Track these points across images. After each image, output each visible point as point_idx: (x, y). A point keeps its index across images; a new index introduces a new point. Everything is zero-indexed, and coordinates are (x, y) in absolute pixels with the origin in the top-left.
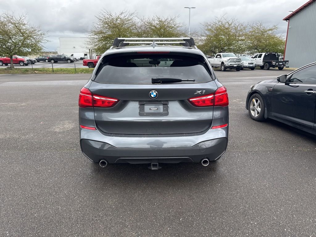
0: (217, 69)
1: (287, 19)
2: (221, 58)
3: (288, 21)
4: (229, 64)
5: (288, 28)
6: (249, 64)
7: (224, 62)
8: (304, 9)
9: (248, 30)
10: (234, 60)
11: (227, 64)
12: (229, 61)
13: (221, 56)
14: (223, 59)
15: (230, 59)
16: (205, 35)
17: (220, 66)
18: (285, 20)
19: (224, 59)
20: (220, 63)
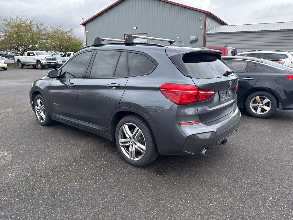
0: (29, 67)
1: (84, 24)
2: (35, 56)
3: (85, 26)
4: (46, 62)
5: (86, 32)
6: (62, 62)
7: (40, 60)
8: (96, 18)
9: (50, 30)
10: (50, 58)
11: (44, 62)
12: (46, 59)
13: (34, 54)
14: (37, 57)
15: (46, 57)
16: (3, 30)
17: (36, 64)
18: (82, 25)
19: (40, 58)
20: (35, 61)
